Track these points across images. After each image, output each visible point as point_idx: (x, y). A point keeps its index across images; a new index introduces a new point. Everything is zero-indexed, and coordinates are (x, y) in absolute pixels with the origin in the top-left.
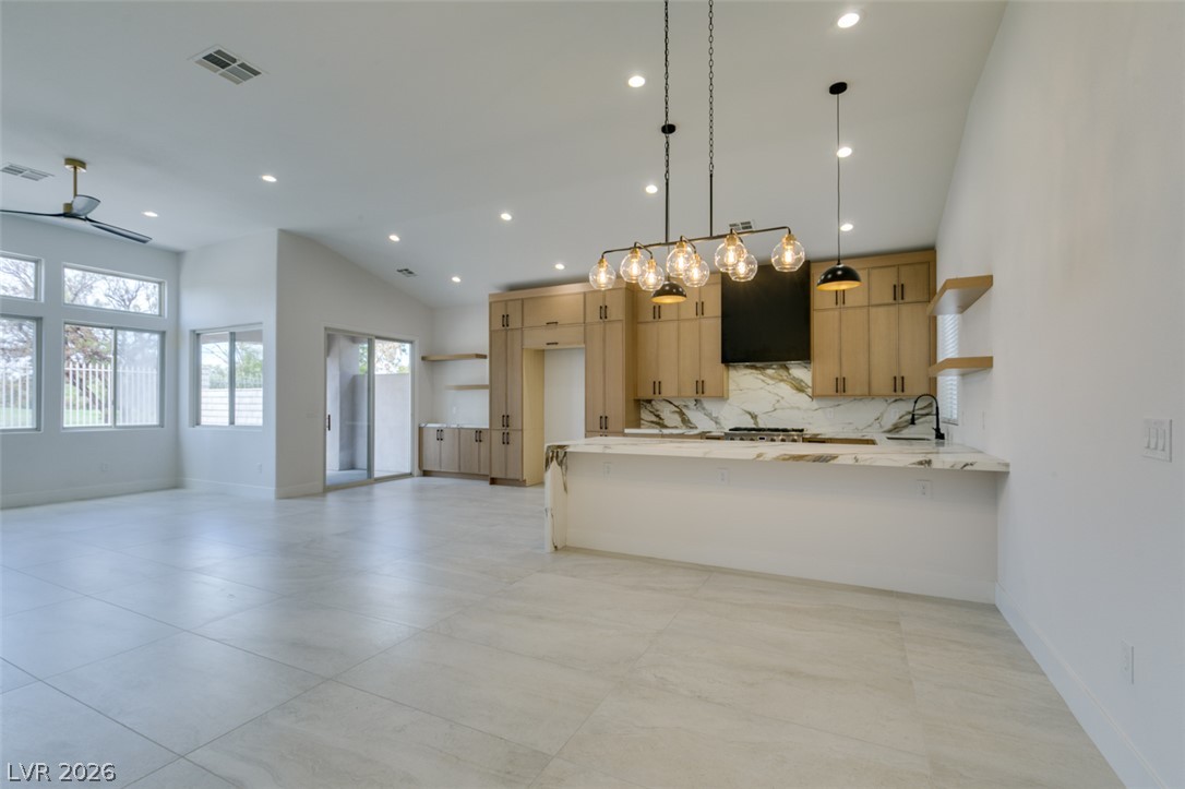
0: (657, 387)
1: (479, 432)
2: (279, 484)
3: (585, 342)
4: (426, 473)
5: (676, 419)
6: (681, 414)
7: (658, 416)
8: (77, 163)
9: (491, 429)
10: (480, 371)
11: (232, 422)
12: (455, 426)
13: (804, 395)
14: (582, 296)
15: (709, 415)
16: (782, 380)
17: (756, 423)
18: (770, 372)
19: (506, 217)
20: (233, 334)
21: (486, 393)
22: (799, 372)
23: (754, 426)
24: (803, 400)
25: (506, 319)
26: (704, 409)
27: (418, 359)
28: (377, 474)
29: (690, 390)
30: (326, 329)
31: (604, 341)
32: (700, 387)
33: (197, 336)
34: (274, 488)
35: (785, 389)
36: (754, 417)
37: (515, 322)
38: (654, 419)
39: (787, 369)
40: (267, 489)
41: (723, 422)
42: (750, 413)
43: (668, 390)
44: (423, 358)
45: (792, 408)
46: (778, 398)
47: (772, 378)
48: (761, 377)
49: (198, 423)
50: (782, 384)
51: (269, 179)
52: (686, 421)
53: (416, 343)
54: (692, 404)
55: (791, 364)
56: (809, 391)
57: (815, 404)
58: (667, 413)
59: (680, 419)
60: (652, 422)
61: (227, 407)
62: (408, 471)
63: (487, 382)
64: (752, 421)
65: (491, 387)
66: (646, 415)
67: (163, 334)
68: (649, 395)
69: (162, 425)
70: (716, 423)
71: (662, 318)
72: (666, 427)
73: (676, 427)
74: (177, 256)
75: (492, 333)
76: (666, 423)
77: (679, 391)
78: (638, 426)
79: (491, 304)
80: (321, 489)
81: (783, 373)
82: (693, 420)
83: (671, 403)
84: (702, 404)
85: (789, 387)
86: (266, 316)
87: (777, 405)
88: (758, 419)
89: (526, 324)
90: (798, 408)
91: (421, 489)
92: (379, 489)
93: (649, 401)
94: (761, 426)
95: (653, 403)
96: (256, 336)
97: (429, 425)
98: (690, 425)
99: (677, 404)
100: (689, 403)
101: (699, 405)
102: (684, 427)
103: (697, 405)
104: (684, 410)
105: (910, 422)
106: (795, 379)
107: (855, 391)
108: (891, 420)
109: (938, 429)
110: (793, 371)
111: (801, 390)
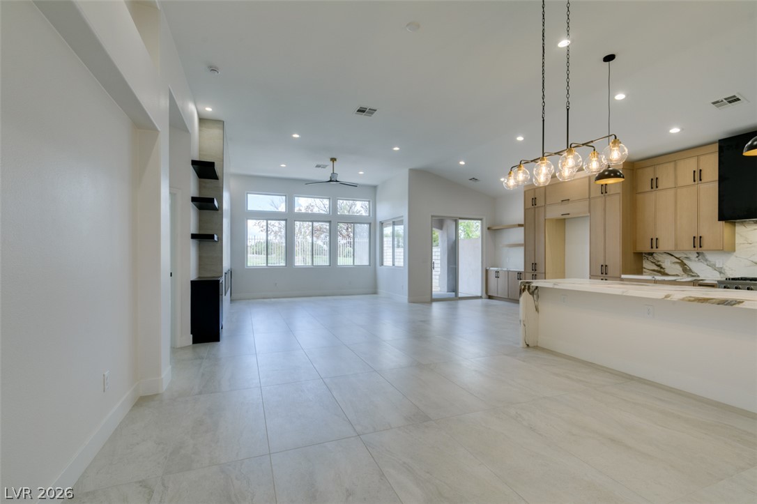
0: (654, 242)
1: (520, 273)
2: (410, 295)
3: (590, 212)
4: (490, 297)
5: (678, 269)
6: (683, 264)
7: (659, 266)
8: (333, 160)
9: (525, 272)
10: (518, 235)
11: (394, 265)
12: (506, 269)
14: (587, 179)
15: (712, 265)
19: (520, 138)
20: (394, 222)
21: (522, 250)
25: (534, 200)
26: (706, 260)
27: (485, 229)
28: (460, 295)
29: (688, 244)
30: (432, 216)
31: (605, 210)
32: (698, 242)
33: (382, 223)
34: (407, 297)
37: (540, 202)
38: (656, 268)
40: (403, 297)
43: (665, 245)
44: (489, 229)
49: (382, 264)
51: (396, 149)
52: (686, 270)
53: (484, 220)
54: (694, 256)
58: (668, 263)
59: (681, 269)
60: (654, 270)
61: (391, 257)
62: (480, 295)
63: (523, 242)
65: (525, 245)
66: (647, 265)
67: (370, 224)
68: (648, 249)
69: (370, 265)
71: (659, 188)
72: (667, 275)
73: (677, 275)
74: (374, 188)
75: (525, 210)
76: (667, 271)
77: (676, 245)
78: (640, 272)
79: (525, 192)
80: (429, 300)
82: (694, 270)
83: (672, 255)
84: (704, 256)
86: (404, 213)
89: (547, 203)
91: (487, 306)
92: (461, 304)
93: (651, 254)
95: (655, 255)
96: (401, 223)
97: (492, 269)
98: (691, 273)
99: (677, 256)
100: (689, 255)
101: (700, 257)
102: (685, 276)
103: (697, 257)
104: (685, 261)
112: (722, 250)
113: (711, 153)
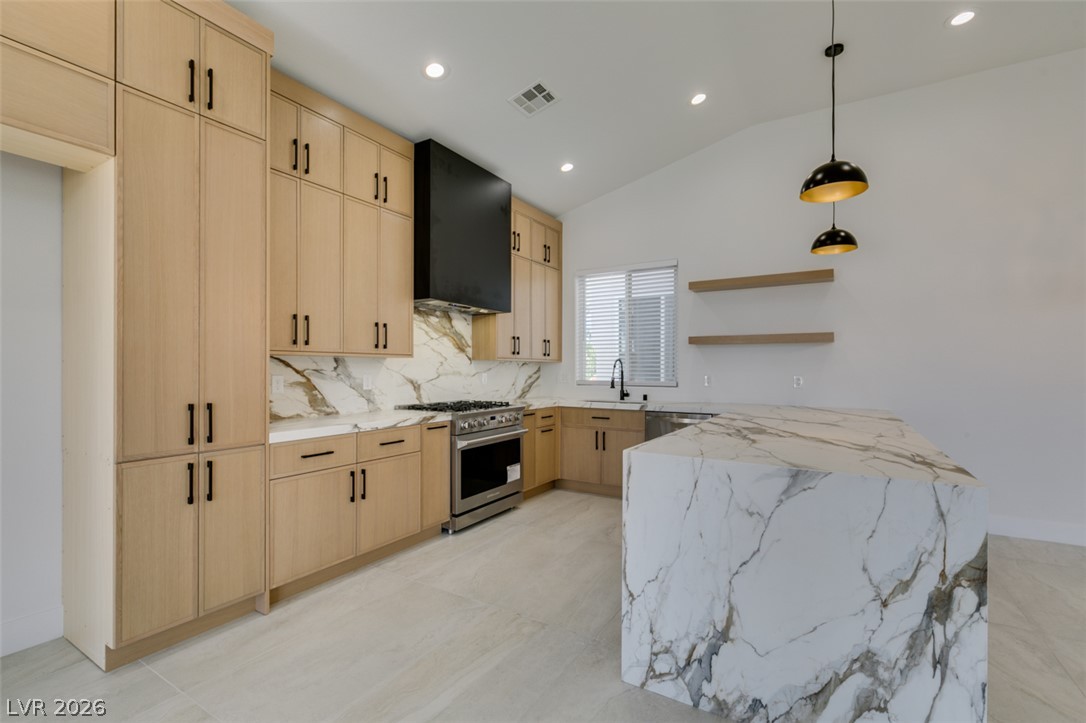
0: (299, 330)
5: (298, 401)
6: (309, 387)
13: (463, 355)
15: (357, 387)
16: (445, 334)
17: (419, 397)
18: (433, 320)
22: (462, 325)
23: (417, 403)
24: (460, 361)
26: (349, 376)
29: (366, 339)
35: (447, 346)
36: (417, 387)
39: (450, 319)
41: (378, 399)
42: (412, 382)
43: (324, 336)
45: (454, 373)
46: (443, 360)
47: (436, 330)
48: (424, 326)
50: (445, 339)
52: (317, 402)
54: (329, 366)
55: (454, 315)
56: (469, 351)
57: (472, 368)
59: (306, 399)
64: (414, 394)
70: (369, 401)
71: (312, 175)
76: (276, 408)
81: (445, 322)
82: (331, 398)
83: (288, 365)
84: (345, 367)
85: (451, 345)
87: (441, 371)
88: (422, 392)
90: (460, 374)
98: (325, 409)
99: (299, 368)
100: (322, 366)
101: (340, 369)
102: (315, 415)
103: (335, 368)
104: (315, 380)
105: (530, 386)
106: (457, 333)
107: (524, 353)
108: (521, 385)
109: (622, 391)
110: (454, 322)
111: (461, 349)
112: (411, 355)
113: (402, 155)
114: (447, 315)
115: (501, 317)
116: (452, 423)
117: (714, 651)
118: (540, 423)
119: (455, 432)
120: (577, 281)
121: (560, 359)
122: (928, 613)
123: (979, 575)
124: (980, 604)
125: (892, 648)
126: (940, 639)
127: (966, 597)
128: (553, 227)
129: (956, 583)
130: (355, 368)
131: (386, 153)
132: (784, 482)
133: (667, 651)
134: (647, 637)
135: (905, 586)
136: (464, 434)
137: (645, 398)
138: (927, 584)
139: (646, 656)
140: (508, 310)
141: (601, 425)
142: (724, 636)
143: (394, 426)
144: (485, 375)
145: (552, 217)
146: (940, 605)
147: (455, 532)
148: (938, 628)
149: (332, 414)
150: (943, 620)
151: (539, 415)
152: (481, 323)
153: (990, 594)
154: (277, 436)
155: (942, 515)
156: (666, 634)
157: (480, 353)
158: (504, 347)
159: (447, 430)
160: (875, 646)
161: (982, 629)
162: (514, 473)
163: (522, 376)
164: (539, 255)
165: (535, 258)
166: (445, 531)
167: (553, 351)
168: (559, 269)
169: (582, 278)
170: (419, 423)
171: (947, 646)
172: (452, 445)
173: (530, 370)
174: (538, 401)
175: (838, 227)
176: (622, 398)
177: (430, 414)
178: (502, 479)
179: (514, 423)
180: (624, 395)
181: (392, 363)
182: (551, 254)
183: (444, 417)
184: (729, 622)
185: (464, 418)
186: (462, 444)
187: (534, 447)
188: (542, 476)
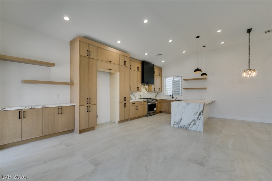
0: (130, 88)
1: (60, 110)
14: (119, 55)
15: (134, 96)
16: (144, 88)
17: (141, 97)
18: (143, 86)
22: (146, 87)
24: (146, 92)
25: (89, 53)
29: (136, 89)
31: (125, 73)
32: (138, 89)
35: (144, 90)
36: (141, 96)
37: (93, 55)
41: (136, 97)
43: (132, 90)
46: (144, 92)
55: (145, 85)
56: (147, 90)
57: (148, 93)
71: (131, 69)
77: (134, 89)
81: (144, 86)
82: (131, 97)
87: (144, 94)
89: (98, 58)
90: (146, 94)
94: (142, 98)
105: (156, 96)
106: (146, 88)
107: (156, 91)
108: (155, 96)
109: (172, 97)
110: (145, 86)
111: (146, 90)
112: (141, 91)
113: (140, 63)
114: (144, 85)
115: (152, 85)
116: (147, 101)
117: (180, 121)
118: (159, 102)
119: (147, 102)
120: (164, 79)
121: (161, 92)
122: (199, 115)
123: (203, 111)
124: (203, 114)
125: (196, 119)
126: (200, 117)
127: (202, 113)
128: (160, 69)
129: (201, 112)
130: (134, 93)
131: (138, 64)
132: (187, 104)
133: (176, 122)
134: (174, 121)
135: (197, 113)
136: (149, 102)
137: (176, 98)
138: (199, 113)
139: (173, 123)
140: (154, 84)
141: (168, 102)
142: (181, 120)
143: (141, 101)
144: (150, 94)
145: (160, 67)
146: (200, 114)
147: (147, 116)
148: (199, 116)
149: (131, 99)
150: (200, 116)
151: (159, 101)
152: (149, 86)
153: (204, 113)
154: (130, 101)
155: (200, 106)
156: (175, 120)
157: (149, 91)
158: (153, 90)
159: (146, 102)
160: (194, 119)
161: (203, 116)
162: (155, 109)
163: (155, 94)
164: (158, 74)
165: (157, 75)
166: (146, 116)
167: (160, 90)
168: (161, 76)
169: (165, 78)
170: (143, 101)
171: (200, 118)
172: (147, 104)
173: (156, 93)
174: (158, 98)
175: (205, 73)
176: (172, 98)
177: (144, 100)
178: (153, 110)
179: (155, 101)
180: (173, 98)
181: (138, 92)
182: (160, 74)
183: (146, 100)
184: (182, 118)
185: (149, 100)
186: (148, 104)
187: (158, 105)
188: (159, 110)
